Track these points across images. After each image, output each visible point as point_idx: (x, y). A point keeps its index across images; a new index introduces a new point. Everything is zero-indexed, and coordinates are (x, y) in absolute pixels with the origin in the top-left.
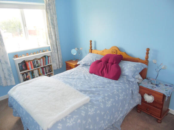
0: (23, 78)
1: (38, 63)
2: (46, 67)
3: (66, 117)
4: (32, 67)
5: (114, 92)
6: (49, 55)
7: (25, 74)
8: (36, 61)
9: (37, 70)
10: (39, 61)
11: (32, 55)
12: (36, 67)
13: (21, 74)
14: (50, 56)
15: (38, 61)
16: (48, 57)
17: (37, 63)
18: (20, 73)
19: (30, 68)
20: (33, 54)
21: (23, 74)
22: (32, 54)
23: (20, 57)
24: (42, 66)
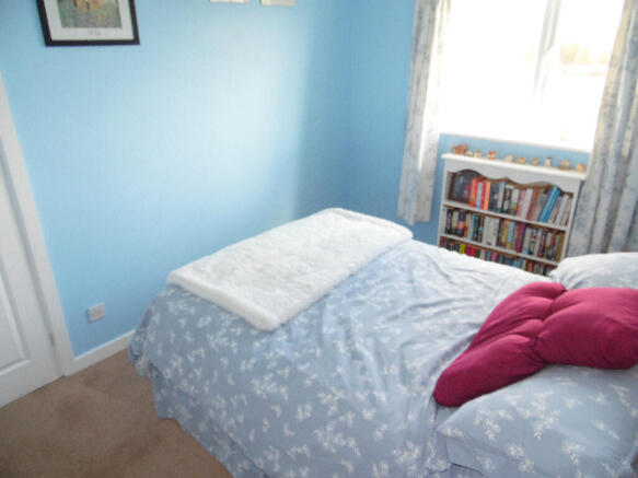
0: (447, 223)
1: (510, 198)
2: (537, 228)
3: (195, 296)
4: (483, 202)
5: (327, 391)
6: (564, 189)
7: (456, 214)
8: (505, 191)
9: (497, 221)
10: (516, 194)
11: (507, 161)
12: (496, 210)
13: (446, 206)
14: (571, 195)
15: (511, 191)
16: (562, 193)
17: (507, 197)
18: (444, 202)
19: (478, 203)
20: (514, 161)
21: (451, 211)
22: (510, 158)
23: (469, 155)
24: (522, 218)
